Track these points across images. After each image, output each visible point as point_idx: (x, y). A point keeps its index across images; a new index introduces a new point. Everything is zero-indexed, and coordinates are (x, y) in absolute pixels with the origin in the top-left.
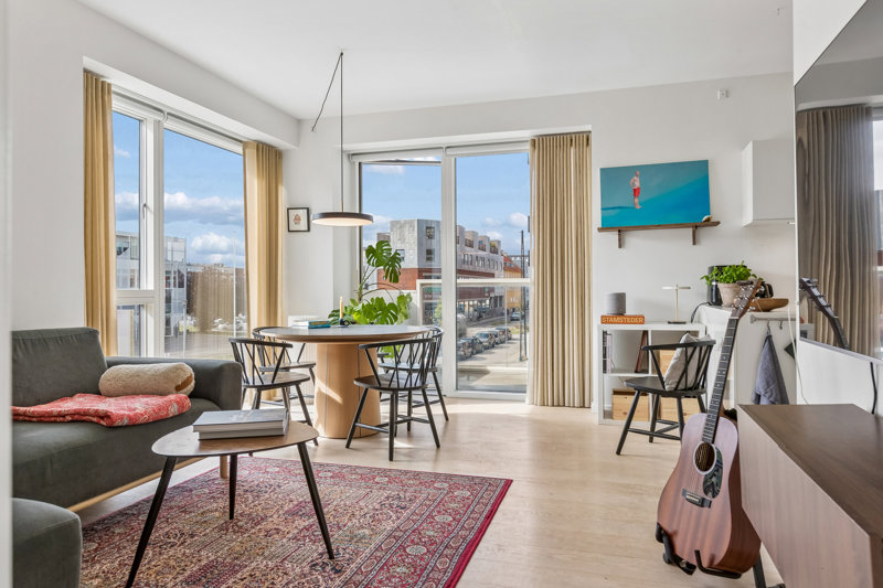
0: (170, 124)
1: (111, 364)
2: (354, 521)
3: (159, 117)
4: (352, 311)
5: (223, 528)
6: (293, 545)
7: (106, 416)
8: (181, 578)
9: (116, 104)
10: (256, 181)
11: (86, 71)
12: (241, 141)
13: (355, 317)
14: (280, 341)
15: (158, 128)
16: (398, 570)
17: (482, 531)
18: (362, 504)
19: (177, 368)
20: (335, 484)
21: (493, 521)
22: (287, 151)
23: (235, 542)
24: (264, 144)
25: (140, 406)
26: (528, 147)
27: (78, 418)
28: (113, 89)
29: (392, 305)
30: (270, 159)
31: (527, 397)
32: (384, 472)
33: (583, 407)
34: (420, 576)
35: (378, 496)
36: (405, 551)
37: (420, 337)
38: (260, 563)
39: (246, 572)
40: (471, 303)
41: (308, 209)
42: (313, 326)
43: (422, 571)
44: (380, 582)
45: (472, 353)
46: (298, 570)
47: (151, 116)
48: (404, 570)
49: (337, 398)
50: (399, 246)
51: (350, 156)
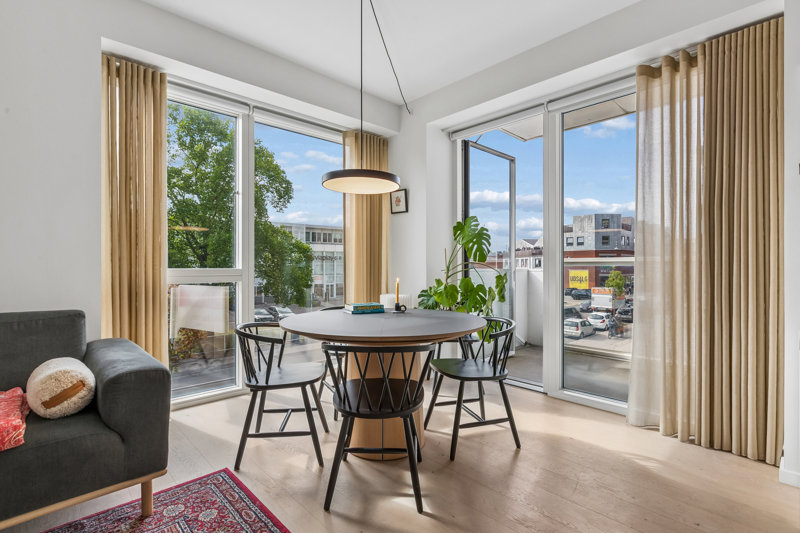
3: (244, 110)
9: (171, 93)
11: (106, 54)
12: (340, 131)
22: (391, 137)
24: (364, 132)
28: (168, 78)
29: (481, 286)
30: (372, 146)
41: (405, 190)
42: (359, 310)
50: (580, 234)
51: (452, 133)
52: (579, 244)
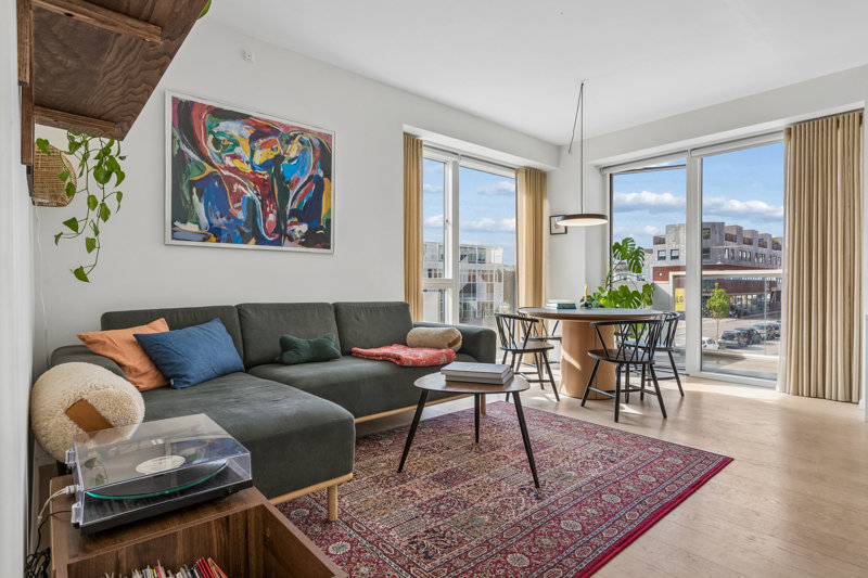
0: (463, 162)
1: (416, 326)
2: (566, 462)
3: (455, 159)
4: (599, 297)
5: (470, 448)
6: (513, 470)
7: (398, 358)
8: (431, 474)
9: (426, 153)
10: (524, 198)
11: (405, 133)
12: (514, 169)
13: (602, 302)
14: (529, 317)
15: (456, 166)
16: (589, 510)
17: (682, 498)
18: (578, 451)
19: (449, 331)
20: (561, 432)
21: (699, 491)
22: (550, 172)
23: (473, 459)
24: (531, 169)
25: (422, 355)
26: (782, 137)
27: (385, 359)
28: (424, 143)
29: (636, 293)
30: (536, 180)
31: (778, 385)
32: (606, 430)
33: (851, 402)
34: (606, 520)
35: (595, 447)
36: (600, 497)
37: (652, 318)
38: (484, 477)
39: (473, 481)
40: (749, 297)
42: (561, 306)
43: (610, 517)
44: (570, 516)
45: (748, 343)
46: (509, 490)
47: (452, 159)
48: (594, 511)
49: (577, 365)
50: (674, 246)
51: (603, 169)
52: (673, 258)
